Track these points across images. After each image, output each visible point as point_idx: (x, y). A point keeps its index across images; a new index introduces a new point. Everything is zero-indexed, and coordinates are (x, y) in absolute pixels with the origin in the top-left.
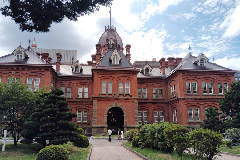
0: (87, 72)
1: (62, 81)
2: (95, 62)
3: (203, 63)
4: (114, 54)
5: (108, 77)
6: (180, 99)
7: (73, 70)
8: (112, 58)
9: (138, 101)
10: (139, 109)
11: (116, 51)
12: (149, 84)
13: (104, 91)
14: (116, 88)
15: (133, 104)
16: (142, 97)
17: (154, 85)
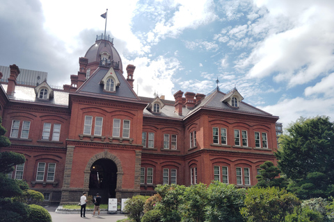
0: (61, 99)
1: (15, 111)
2: (76, 86)
3: (236, 102)
4: (108, 74)
5: (96, 110)
6: (203, 151)
7: (37, 95)
8: (105, 80)
9: (141, 151)
10: (142, 164)
11: (111, 70)
12: (159, 127)
13: (87, 132)
14: (107, 128)
15: (134, 155)
16: (147, 146)
17: (166, 129)
